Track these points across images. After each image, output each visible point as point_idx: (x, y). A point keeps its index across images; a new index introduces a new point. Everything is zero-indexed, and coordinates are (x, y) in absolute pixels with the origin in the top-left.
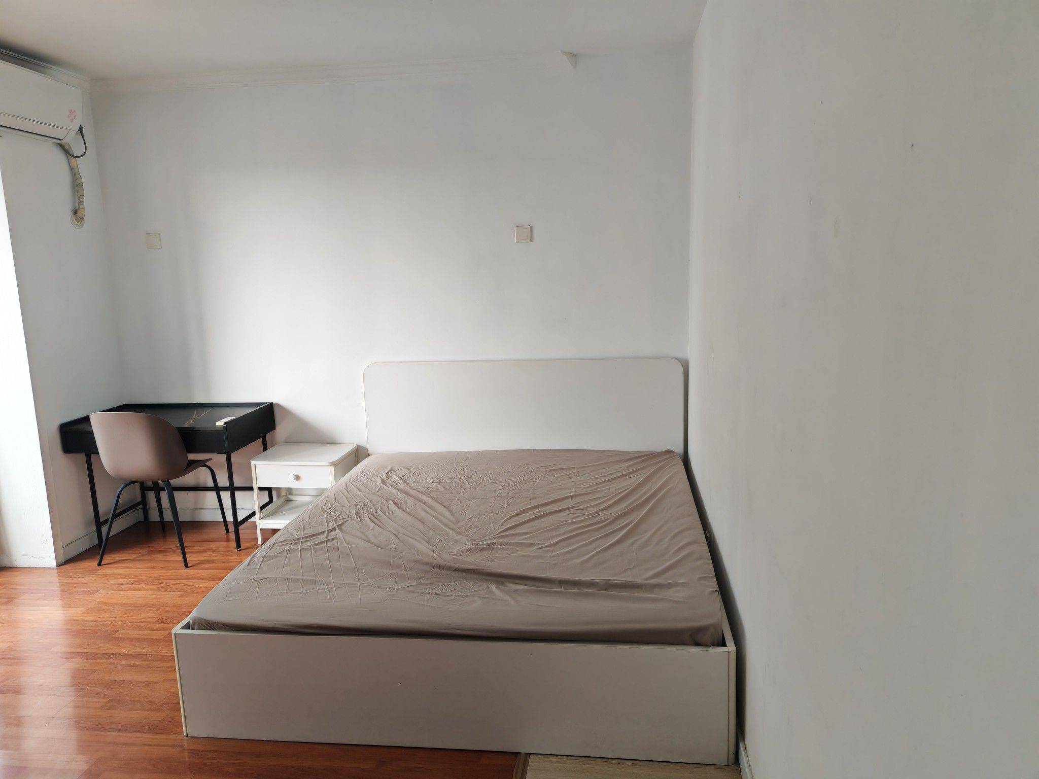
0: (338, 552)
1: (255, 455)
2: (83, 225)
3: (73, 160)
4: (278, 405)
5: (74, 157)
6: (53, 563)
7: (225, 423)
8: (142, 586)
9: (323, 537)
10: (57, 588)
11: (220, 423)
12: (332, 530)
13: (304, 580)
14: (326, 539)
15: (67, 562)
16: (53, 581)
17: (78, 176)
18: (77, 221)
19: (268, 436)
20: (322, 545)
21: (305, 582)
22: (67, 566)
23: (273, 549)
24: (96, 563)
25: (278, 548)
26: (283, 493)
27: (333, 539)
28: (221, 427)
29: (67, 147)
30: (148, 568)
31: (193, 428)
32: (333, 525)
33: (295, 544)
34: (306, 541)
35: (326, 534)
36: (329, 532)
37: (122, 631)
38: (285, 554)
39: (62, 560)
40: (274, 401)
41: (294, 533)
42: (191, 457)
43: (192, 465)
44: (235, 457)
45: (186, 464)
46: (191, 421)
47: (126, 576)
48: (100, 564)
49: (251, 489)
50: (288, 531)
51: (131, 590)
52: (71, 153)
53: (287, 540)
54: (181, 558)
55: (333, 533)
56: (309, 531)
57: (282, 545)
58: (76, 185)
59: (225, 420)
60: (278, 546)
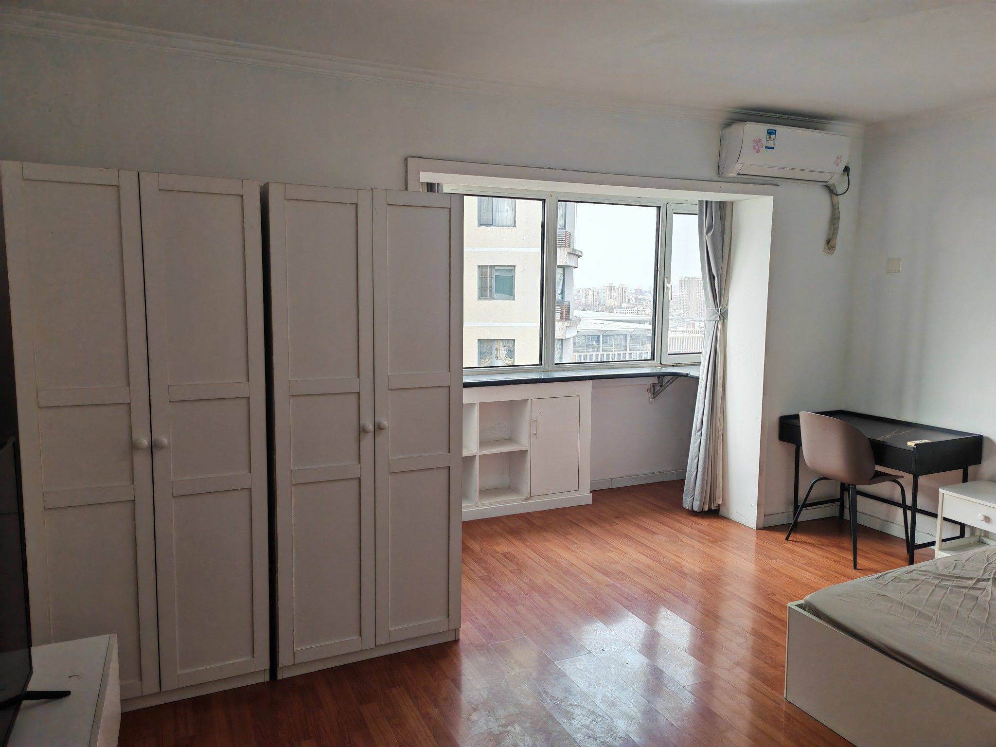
0: (975, 602)
1: (946, 484)
2: (833, 253)
3: (835, 197)
4: (988, 439)
5: (837, 195)
6: (754, 526)
7: (915, 445)
8: (811, 569)
9: (970, 583)
10: (753, 547)
11: (911, 444)
12: (984, 580)
13: (920, 612)
14: (971, 586)
15: (765, 528)
16: (751, 540)
17: (836, 211)
18: (829, 249)
19: (971, 468)
20: (961, 590)
21: (920, 614)
22: (764, 531)
23: (909, 575)
24: (784, 537)
25: (914, 575)
26: (978, 534)
27: (979, 589)
28: (910, 447)
29: (832, 187)
30: (823, 556)
31: (885, 442)
32: (989, 575)
33: (934, 578)
34: (948, 580)
35: (974, 581)
36: (979, 580)
37: (778, 596)
38: (917, 583)
39: (761, 526)
40: (984, 435)
41: (941, 569)
42: (879, 468)
43: (879, 477)
44: (922, 480)
45: (873, 473)
46: (886, 436)
47: (803, 556)
48: (787, 539)
49: (935, 516)
50: (936, 564)
51: (801, 568)
52: (835, 192)
53: (928, 572)
54: (852, 558)
55: (984, 583)
56: (957, 572)
57: (920, 574)
58: (834, 219)
59: (918, 442)
60: (917, 574)
